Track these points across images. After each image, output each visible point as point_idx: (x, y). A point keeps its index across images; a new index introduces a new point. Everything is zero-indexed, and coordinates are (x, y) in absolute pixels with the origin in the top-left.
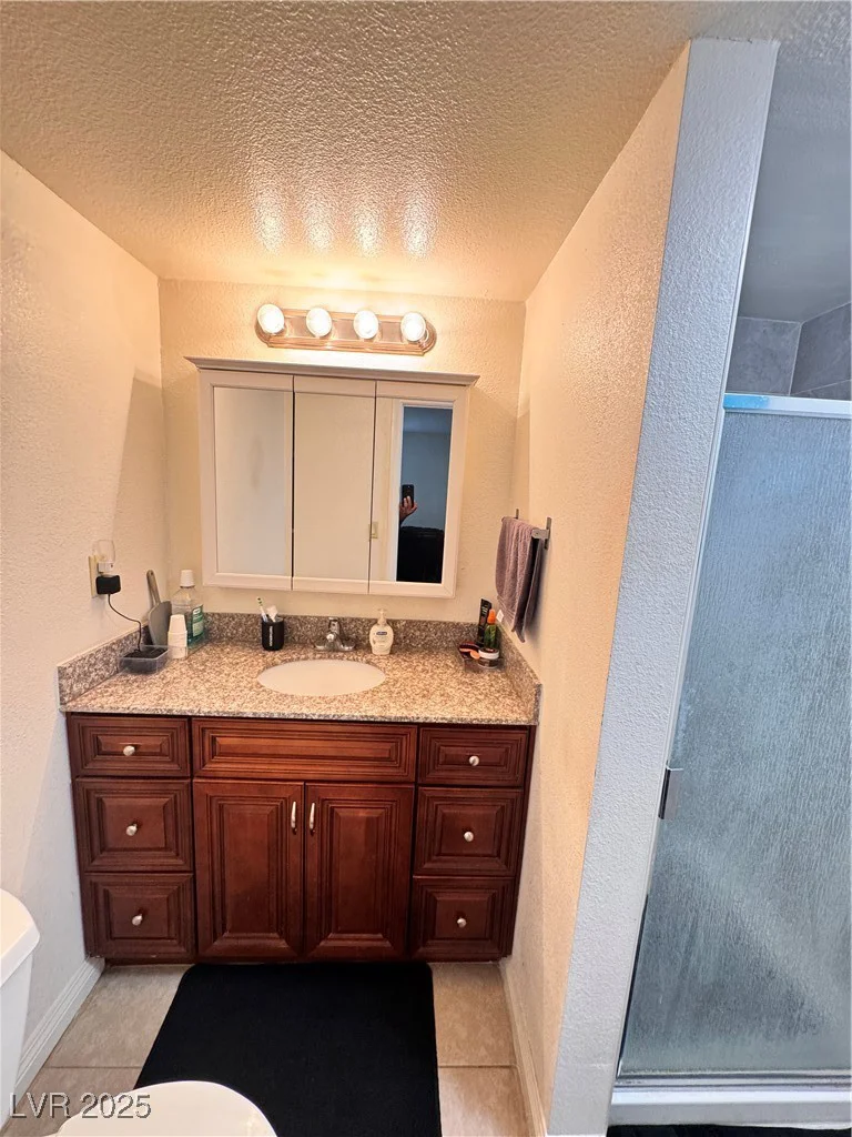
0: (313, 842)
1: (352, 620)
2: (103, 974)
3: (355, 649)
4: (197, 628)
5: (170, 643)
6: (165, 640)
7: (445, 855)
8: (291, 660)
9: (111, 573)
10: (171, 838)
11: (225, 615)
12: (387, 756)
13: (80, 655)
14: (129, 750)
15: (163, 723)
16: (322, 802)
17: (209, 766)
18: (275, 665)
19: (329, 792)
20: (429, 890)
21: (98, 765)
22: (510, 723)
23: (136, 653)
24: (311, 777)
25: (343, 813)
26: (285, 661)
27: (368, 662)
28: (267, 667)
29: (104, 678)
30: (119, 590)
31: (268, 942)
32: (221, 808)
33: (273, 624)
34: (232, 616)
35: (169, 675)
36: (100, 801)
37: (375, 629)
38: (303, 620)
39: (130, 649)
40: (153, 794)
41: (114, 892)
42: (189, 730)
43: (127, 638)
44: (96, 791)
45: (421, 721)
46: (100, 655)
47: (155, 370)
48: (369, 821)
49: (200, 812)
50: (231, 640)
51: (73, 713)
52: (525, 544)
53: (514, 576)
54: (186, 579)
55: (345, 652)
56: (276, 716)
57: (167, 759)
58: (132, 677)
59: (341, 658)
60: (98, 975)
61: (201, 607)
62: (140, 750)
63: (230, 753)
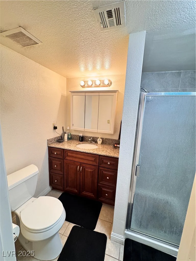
0: (81, 174)
1: (95, 137)
2: (52, 190)
3: (95, 143)
4: (70, 137)
5: (65, 139)
6: (64, 138)
7: (103, 181)
8: (83, 143)
9: (56, 126)
10: (61, 169)
11: (74, 135)
12: (94, 160)
13: (51, 138)
14: (56, 153)
15: (60, 150)
16: (83, 167)
17: (67, 158)
18: (80, 144)
19: (84, 165)
20: (101, 187)
21: (52, 155)
22: (116, 157)
23: (60, 139)
24: (81, 162)
25: (86, 169)
26: (82, 143)
27: (96, 145)
28: (79, 144)
29: (54, 143)
30: (57, 129)
31: (74, 190)
32: (68, 165)
33: (81, 137)
34: (75, 135)
35: (63, 143)
36: (52, 161)
37: (98, 139)
38: (87, 137)
39: (59, 139)
40: (59, 161)
41: (53, 176)
42: (64, 151)
43: (58, 137)
44: (52, 159)
45: (99, 154)
46: (54, 139)
47: (65, 93)
48: (90, 172)
49: (65, 165)
50: (75, 139)
51: (49, 147)
54: (68, 128)
55: (93, 143)
56: (76, 150)
57: (60, 156)
58: (58, 143)
59: (92, 144)
60: (51, 190)
61: (70, 133)
62: (57, 154)
63: (69, 156)
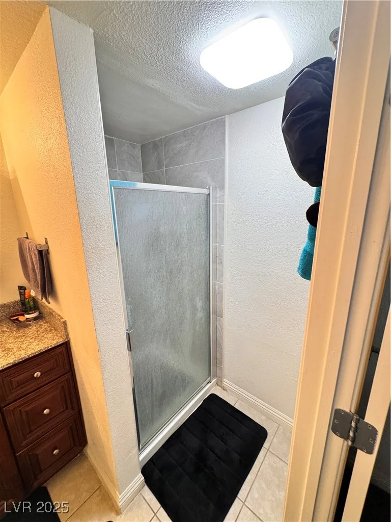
7: (34, 430)
20: (30, 453)
22: (53, 346)
52: (35, 254)
53: (34, 270)
